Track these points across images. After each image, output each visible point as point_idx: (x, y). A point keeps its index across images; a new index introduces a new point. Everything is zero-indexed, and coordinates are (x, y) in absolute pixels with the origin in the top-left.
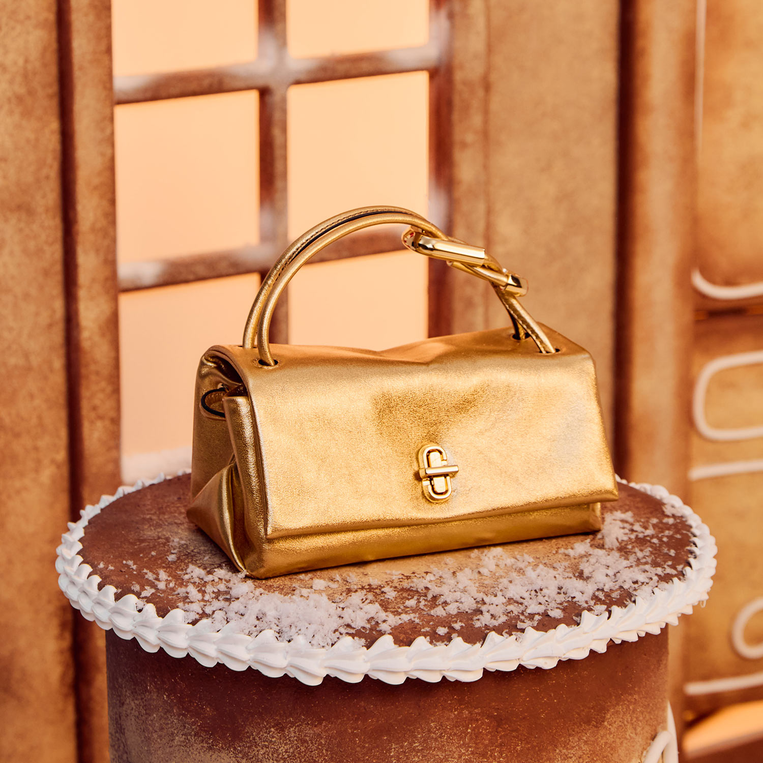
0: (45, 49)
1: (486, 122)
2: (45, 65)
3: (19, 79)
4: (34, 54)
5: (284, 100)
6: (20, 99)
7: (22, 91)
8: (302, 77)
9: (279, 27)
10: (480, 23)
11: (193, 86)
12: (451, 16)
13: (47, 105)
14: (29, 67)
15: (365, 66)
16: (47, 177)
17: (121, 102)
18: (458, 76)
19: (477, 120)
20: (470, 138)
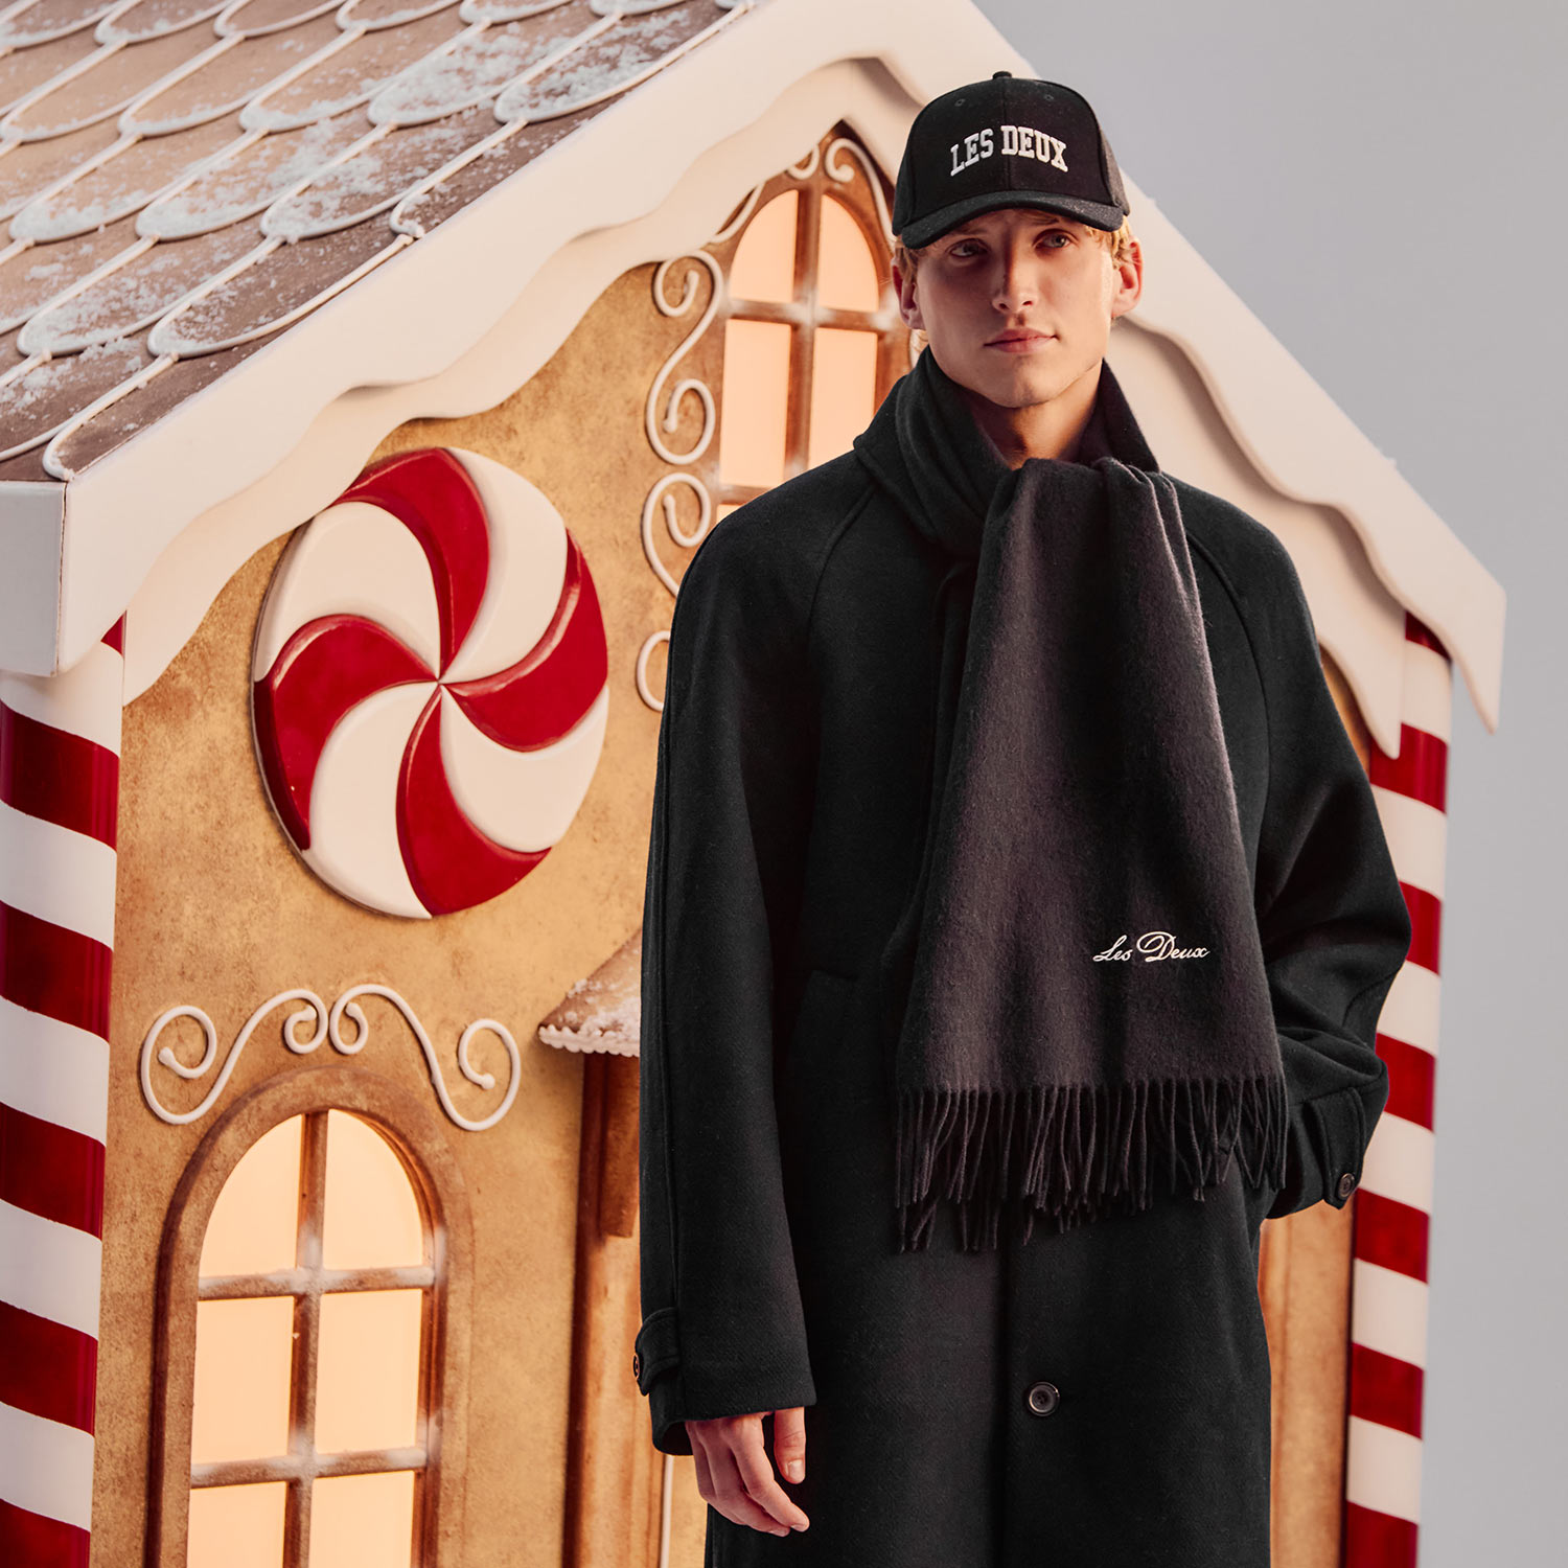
0: (141, 1442)
1: (464, 1515)
2: (140, 1453)
3: (121, 1464)
4: (133, 1443)
5: (310, 1488)
6: (121, 1480)
7: (122, 1474)
8: (325, 1471)
9: (309, 1428)
10: (463, 1427)
11: (244, 1476)
12: (440, 1422)
13: (138, 1486)
14: (129, 1453)
15: (372, 1464)
16: (136, 1548)
17: (194, 1487)
18: (444, 1474)
19: (457, 1513)
20: (451, 1529)
